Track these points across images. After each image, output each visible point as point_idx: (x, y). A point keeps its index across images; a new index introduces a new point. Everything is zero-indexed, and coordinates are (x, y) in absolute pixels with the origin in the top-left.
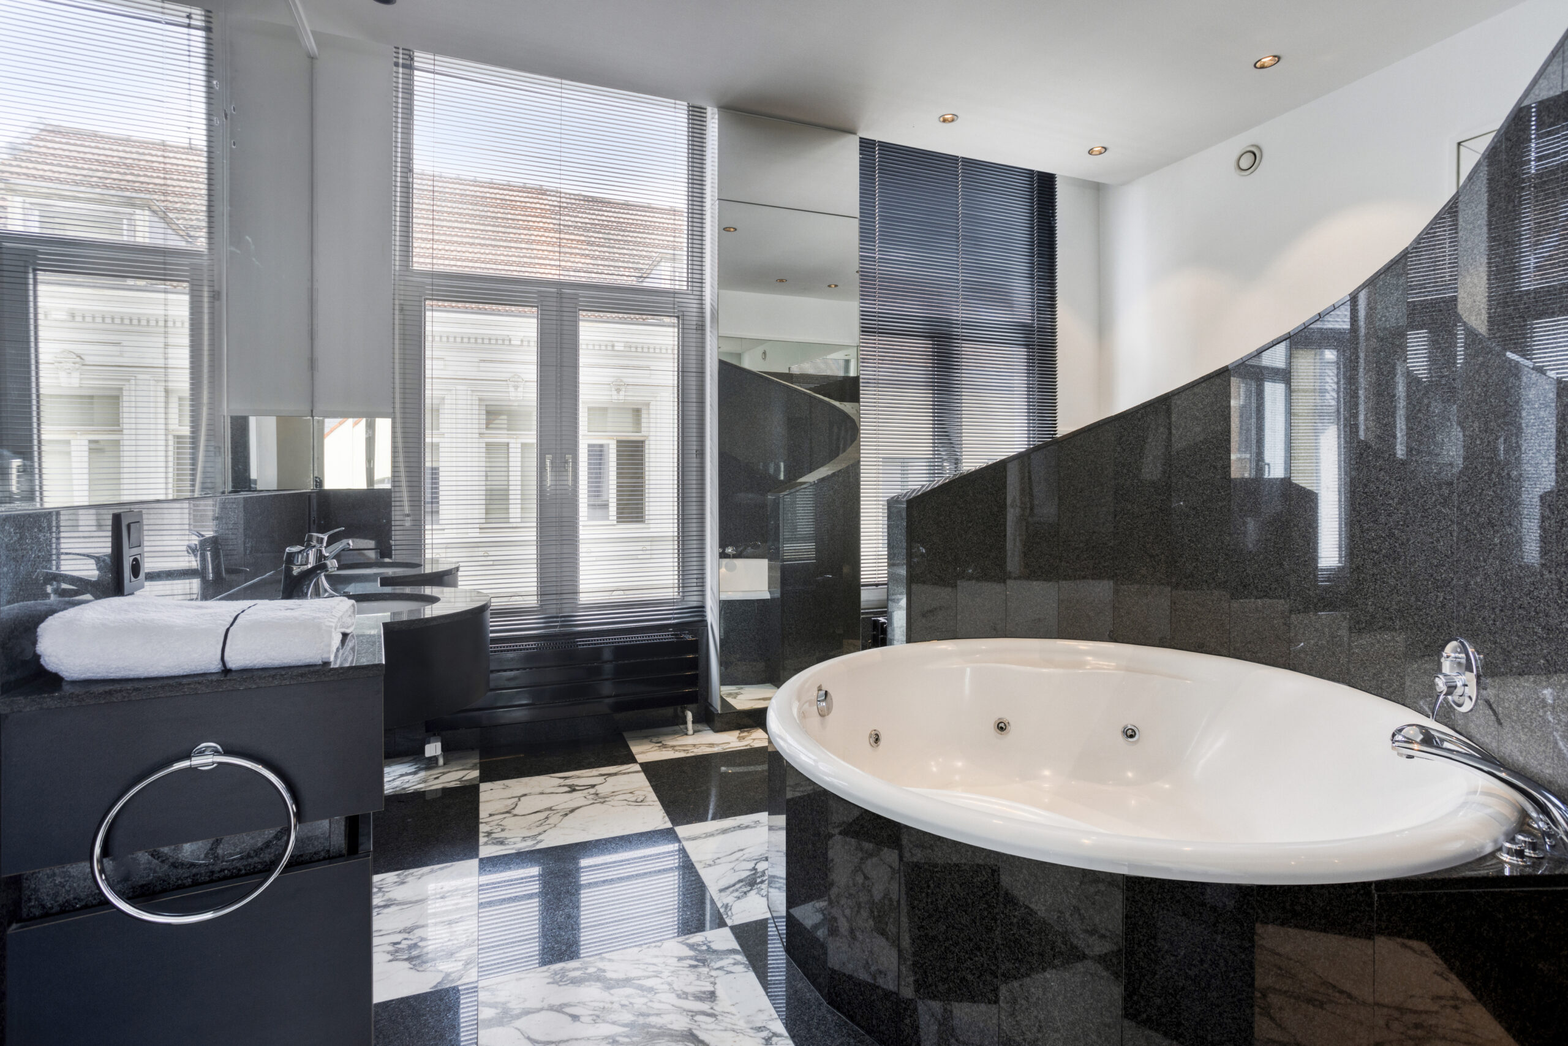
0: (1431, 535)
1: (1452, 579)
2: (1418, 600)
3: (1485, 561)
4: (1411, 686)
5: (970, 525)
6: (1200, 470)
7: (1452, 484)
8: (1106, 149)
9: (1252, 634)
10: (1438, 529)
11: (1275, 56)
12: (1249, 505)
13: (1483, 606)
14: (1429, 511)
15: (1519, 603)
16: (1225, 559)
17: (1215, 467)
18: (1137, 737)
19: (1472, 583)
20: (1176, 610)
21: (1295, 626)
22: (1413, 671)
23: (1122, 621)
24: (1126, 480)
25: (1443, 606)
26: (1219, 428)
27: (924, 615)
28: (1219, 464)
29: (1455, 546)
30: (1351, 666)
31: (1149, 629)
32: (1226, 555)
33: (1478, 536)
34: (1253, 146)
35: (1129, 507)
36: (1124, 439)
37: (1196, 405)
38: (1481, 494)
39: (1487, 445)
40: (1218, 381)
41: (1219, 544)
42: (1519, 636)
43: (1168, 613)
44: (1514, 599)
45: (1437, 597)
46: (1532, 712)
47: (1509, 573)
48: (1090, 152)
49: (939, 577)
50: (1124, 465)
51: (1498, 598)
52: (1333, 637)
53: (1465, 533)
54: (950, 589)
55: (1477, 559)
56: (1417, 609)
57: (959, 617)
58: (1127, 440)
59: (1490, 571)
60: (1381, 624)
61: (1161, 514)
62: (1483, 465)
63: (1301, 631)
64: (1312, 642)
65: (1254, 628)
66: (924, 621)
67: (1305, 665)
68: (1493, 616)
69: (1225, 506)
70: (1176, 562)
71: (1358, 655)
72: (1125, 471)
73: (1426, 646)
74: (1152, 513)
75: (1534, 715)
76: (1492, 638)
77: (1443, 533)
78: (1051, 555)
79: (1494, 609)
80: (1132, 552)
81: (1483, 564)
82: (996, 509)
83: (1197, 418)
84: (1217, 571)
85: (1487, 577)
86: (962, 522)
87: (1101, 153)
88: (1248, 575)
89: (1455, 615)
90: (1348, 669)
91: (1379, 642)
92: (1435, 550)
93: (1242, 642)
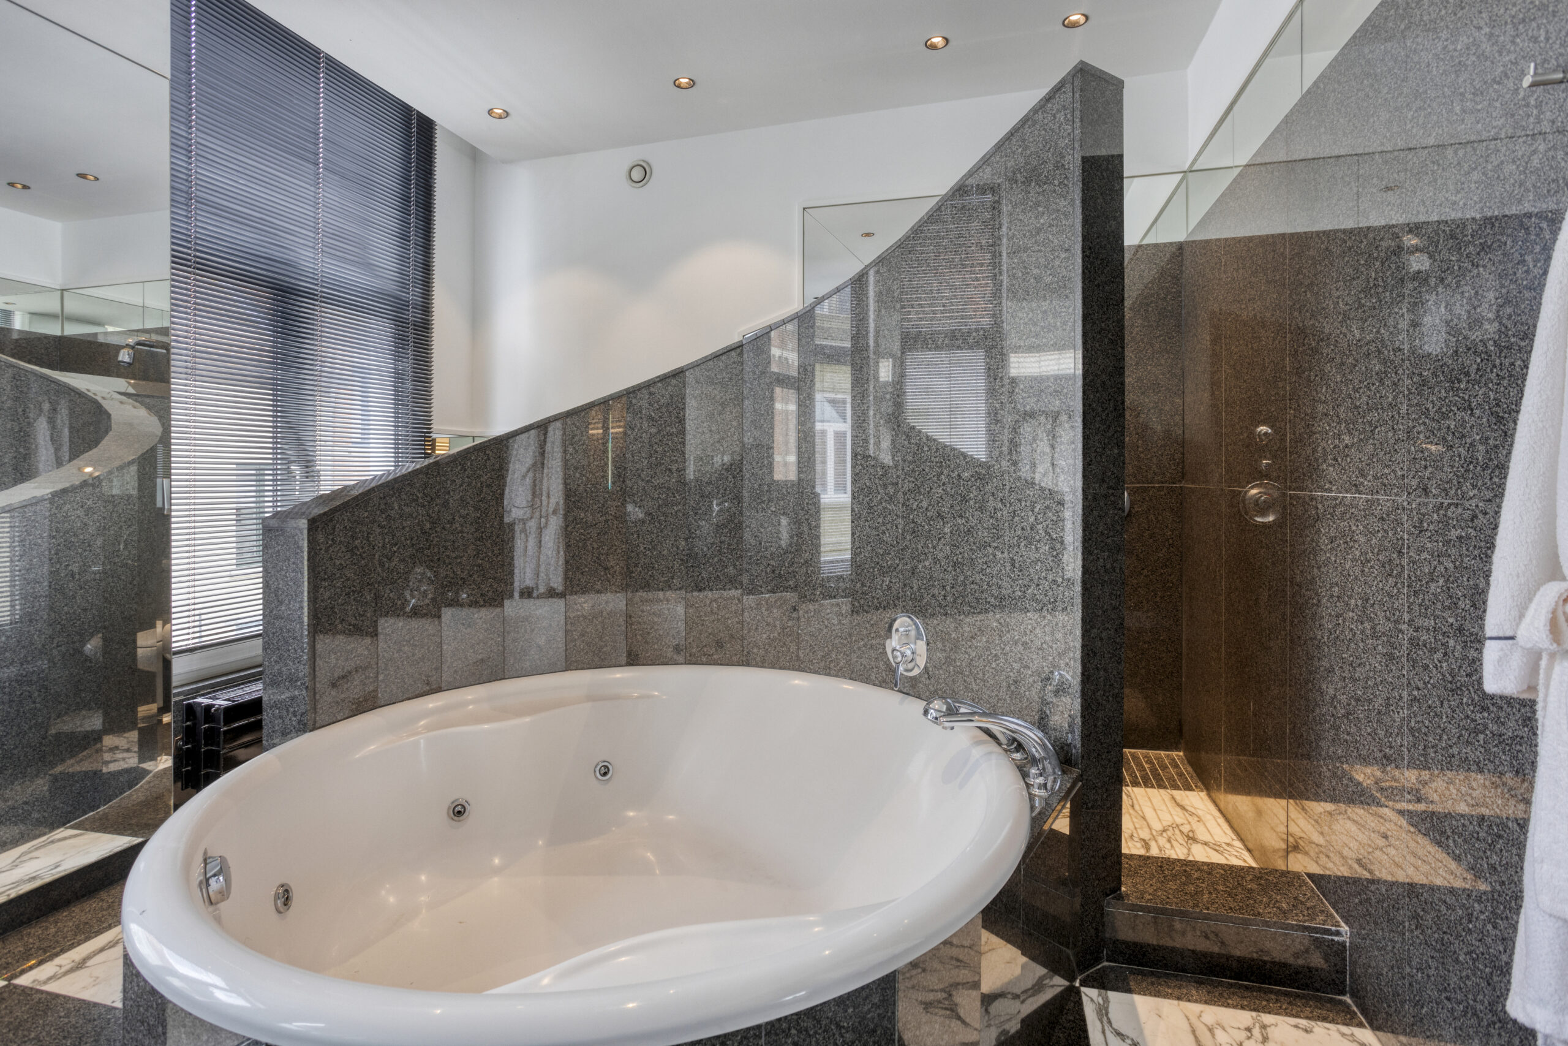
0: (877, 528)
1: (898, 565)
2: (863, 585)
3: (934, 547)
4: (857, 661)
5: (395, 549)
6: (656, 473)
7: (897, 484)
8: (508, 114)
9: (707, 637)
10: (883, 523)
11: (690, 79)
12: (703, 508)
13: (933, 586)
14: (875, 508)
15: (971, 579)
16: (680, 565)
17: (670, 470)
18: (611, 772)
19: (920, 566)
20: (631, 624)
21: (748, 624)
22: (859, 648)
23: (575, 646)
24: (579, 485)
25: (889, 588)
26: (674, 430)
27: (334, 685)
28: (674, 467)
29: (900, 537)
30: (800, 653)
31: (605, 649)
32: (682, 560)
33: (926, 527)
34: (644, 161)
35: (583, 515)
36: (576, 438)
37: (652, 406)
38: (929, 492)
39: (936, 452)
40: (674, 382)
41: (675, 549)
42: (971, 607)
43: (624, 628)
44: (966, 577)
45: (883, 581)
46: (985, 666)
47: (960, 556)
48: (490, 112)
49: (354, 626)
50: (576, 468)
51: (949, 577)
52: (783, 628)
53: (912, 525)
54: (368, 640)
55: (926, 546)
56: (863, 593)
57: (381, 677)
58: (580, 440)
59: (940, 555)
60: (828, 611)
61: (615, 522)
62: (931, 468)
63: (754, 627)
64: (765, 636)
65: (710, 631)
66: (333, 693)
67: (758, 659)
68: (943, 593)
69: (679, 510)
70: (632, 572)
71: (807, 642)
72: (578, 475)
73: (872, 625)
74: (607, 521)
75: (987, 668)
76: (942, 611)
77: (888, 526)
78: (494, 578)
79: (944, 586)
80: (586, 566)
81: (932, 550)
82: (428, 525)
83: (653, 419)
84: (672, 578)
85: (936, 561)
86: (384, 546)
87: (500, 117)
88: (703, 579)
89: (900, 595)
90: (798, 656)
91: (827, 627)
92: (881, 541)
93: (698, 647)
